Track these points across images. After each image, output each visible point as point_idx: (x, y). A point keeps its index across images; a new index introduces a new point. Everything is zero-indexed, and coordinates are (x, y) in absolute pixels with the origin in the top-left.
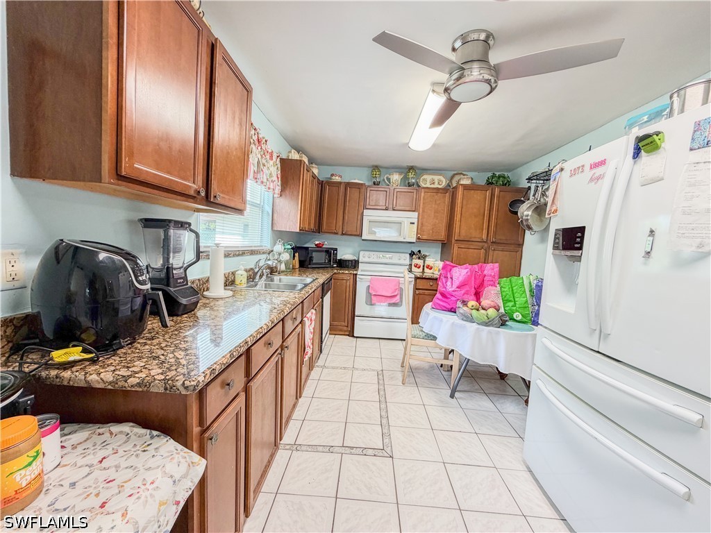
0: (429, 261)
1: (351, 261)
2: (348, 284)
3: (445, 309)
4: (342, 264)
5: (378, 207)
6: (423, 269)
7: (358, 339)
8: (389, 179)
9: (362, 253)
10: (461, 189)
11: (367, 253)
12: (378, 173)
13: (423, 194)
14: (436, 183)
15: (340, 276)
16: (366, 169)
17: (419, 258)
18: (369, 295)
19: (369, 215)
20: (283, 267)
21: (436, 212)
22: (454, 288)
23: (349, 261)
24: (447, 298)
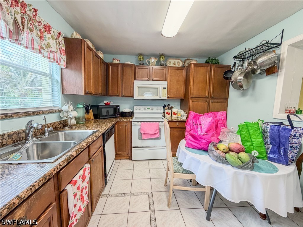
0: (175, 110)
1: (129, 112)
2: (127, 127)
3: (196, 148)
4: (124, 115)
5: (144, 79)
6: (171, 115)
7: (135, 162)
8: (149, 62)
9: (135, 107)
10: (192, 66)
11: (138, 107)
12: (142, 58)
13: (169, 71)
14: (177, 64)
15: (122, 123)
16: (135, 56)
17: (169, 109)
18: (141, 134)
19: (138, 84)
20: (73, 122)
21: (177, 81)
22: (204, 132)
23: (127, 112)
24: (198, 140)
